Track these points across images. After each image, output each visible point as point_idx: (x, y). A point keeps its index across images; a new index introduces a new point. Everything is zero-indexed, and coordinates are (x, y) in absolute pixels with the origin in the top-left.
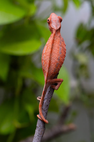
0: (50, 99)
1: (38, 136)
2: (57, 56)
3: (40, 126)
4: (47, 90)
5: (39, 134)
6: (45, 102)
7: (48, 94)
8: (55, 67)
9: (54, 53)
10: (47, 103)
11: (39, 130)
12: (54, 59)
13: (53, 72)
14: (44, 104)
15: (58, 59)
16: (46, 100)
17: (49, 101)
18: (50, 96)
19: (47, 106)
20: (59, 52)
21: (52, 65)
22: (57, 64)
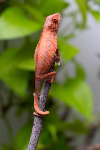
0: (46, 95)
1: (35, 133)
2: (45, 50)
3: (36, 123)
4: (43, 85)
5: (36, 131)
6: (41, 97)
7: (44, 89)
8: (43, 62)
9: (42, 47)
10: (43, 98)
11: (36, 128)
12: (42, 54)
13: (41, 66)
14: (40, 100)
15: (46, 53)
16: (42, 95)
17: (46, 96)
18: (47, 91)
19: (44, 101)
20: (47, 46)
21: (40, 59)
22: (45, 58)
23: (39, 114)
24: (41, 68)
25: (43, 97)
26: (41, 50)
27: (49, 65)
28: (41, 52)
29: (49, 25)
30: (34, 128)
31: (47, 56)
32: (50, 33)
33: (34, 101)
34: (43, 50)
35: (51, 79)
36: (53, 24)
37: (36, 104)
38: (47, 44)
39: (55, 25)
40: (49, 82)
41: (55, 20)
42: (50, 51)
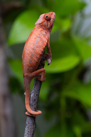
0: (37, 93)
1: (27, 134)
2: (33, 46)
3: (28, 123)
5: (29, 132)
6: (32, 96)
7: (35, 87)
8: (30, 59)
9: (30, 44)
11: (28, 128)
12: (29, 50)
13: (28, 63)
14: (31, 99)
15: (33, 49)
16: (32, 94)
17: (37, 95)
18: (37, 89)
19: (35, 100)
20: (35, 42)
21: (27, 56)
22: (32, 55)
23: (31, 114)
24: (28, 65)
25: (34, 96)
26: (29, 46)
27: (37, 61)
28: (28, 49)
29: (40, 22)
30: (26, 129)
31: (34, 52)
32: (42, 30)
33: (26, 101)
34: (31, 47)
35: (41, 76)
36: (44, 21)
37: (27, 104)
38: (35, 41)
39: (47, 22)
40: (39, 80)
41: (47, 17)
42: (37, 47)
